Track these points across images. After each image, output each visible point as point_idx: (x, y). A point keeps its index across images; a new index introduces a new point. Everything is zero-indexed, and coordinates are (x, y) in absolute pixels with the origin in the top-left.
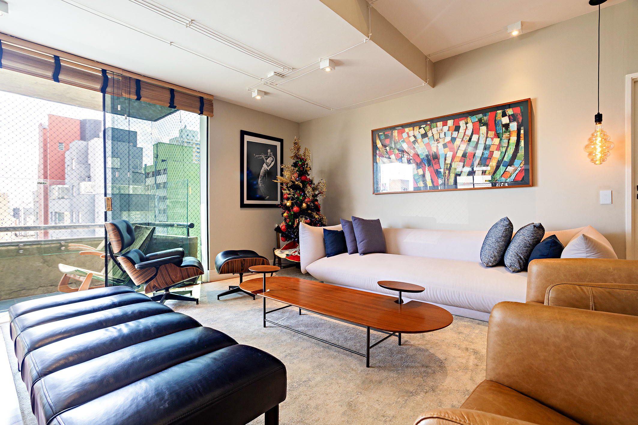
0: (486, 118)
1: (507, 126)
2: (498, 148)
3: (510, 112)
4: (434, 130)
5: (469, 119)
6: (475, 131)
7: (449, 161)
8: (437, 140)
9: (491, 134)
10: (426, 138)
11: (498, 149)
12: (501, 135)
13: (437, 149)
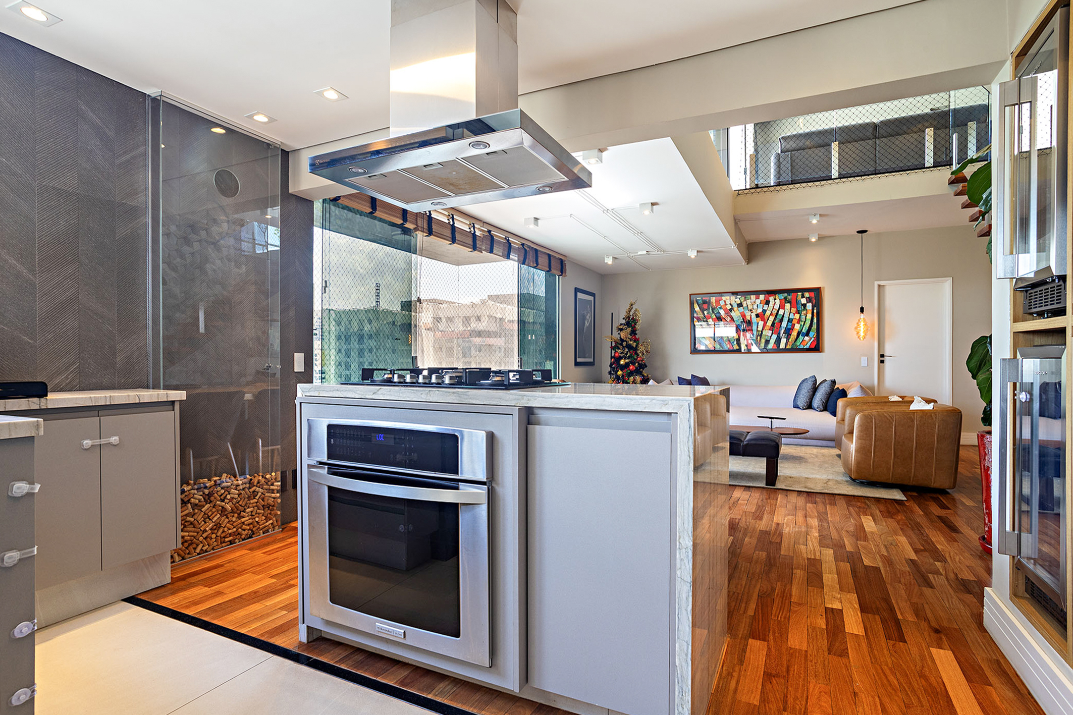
0: (789, 297)
1: (804, 305)
2: (799, 321)
3: (807, 295)
4: (749, 302)
5: (777, 296)
6: (782, 307)
7: (760, 329)
8: (751, 310)
9: (794, 310)
10: (742, 308)
11: (798, 323)
12: (800, 312)
13: (751, 318)
